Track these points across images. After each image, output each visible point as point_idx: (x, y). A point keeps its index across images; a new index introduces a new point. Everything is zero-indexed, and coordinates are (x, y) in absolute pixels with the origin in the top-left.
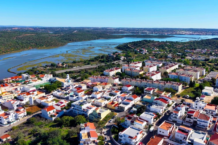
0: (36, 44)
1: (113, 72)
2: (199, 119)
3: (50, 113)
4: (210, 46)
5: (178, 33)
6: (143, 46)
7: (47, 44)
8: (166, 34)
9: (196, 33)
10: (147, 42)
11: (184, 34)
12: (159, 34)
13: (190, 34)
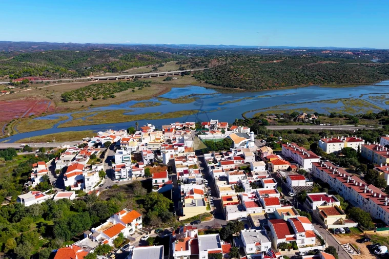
0: (323, 79)
1: (337, 144)
3: (156, 181)
7: (340, 80)
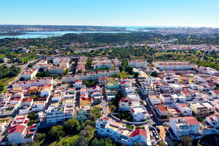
2: (163, 86)
4: (74, 40)
5: (29, 30)
6: (8, 45)
8: (15, 31)
9: (46, 30)
10: (10, 40)
11: (35, 31)
12: (6, 31)
13: (42, 31)
